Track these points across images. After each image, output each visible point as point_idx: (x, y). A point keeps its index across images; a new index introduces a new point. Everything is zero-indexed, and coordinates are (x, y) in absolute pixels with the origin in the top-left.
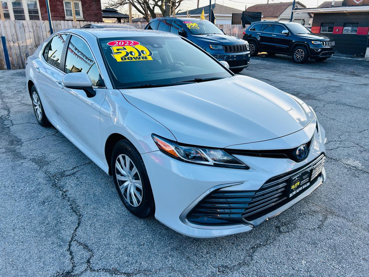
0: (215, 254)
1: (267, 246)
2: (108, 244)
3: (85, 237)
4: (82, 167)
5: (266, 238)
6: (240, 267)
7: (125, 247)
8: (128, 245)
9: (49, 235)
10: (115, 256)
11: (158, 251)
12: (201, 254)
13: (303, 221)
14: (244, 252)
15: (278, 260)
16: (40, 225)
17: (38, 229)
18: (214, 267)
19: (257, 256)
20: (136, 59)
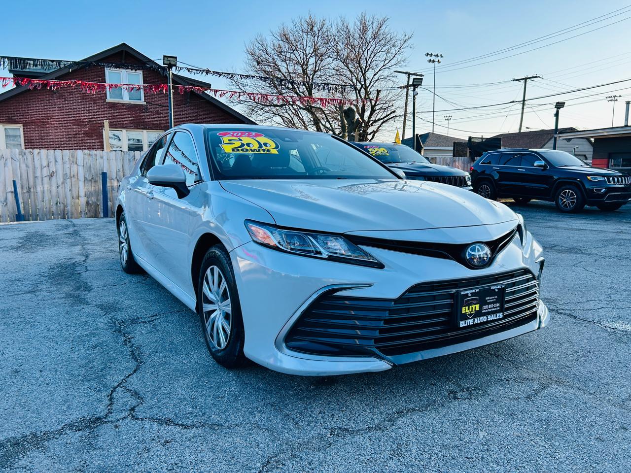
0: (333, 415)
1: (426, 412)
2: (169, 393)
3: (139, 384)
4: (165, 315)
5: (426, 403)
6: (369, 432)
7: (193, 398)
8: (198, 396)
9: (88, 379)
10: (174, 406)
11: (242, 405)
12: (310, 413)
13: (501, 388)
14: (383, 416)
15: (438, 428)
16: (79, 368)
18: (325, 428)
19: (403, 421)
20: (254, 151)
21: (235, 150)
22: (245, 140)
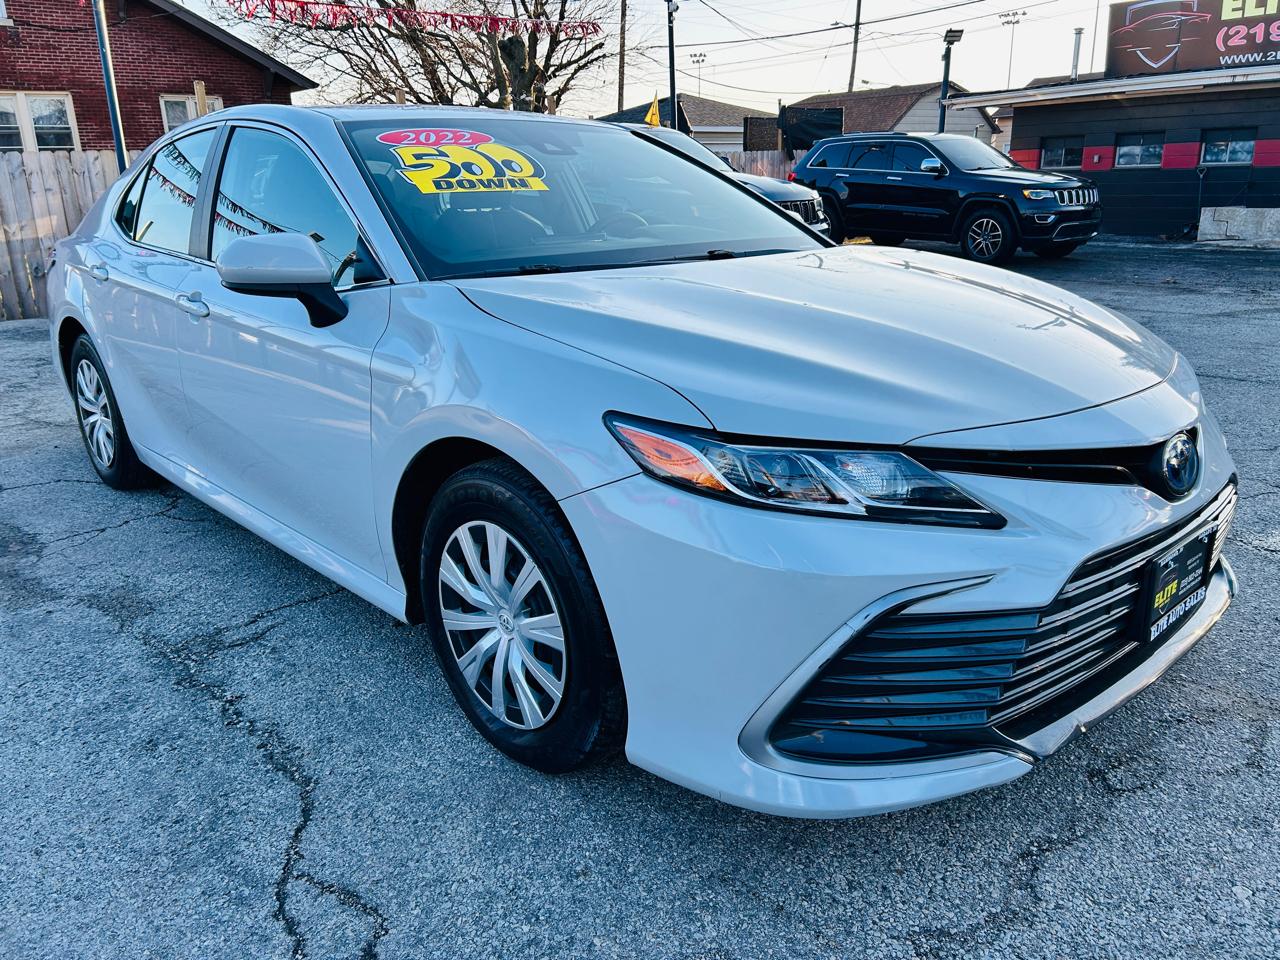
0: (884, 888)
1: (1081, 845)
2: (440, 880)
3: (341, 861)
4: (286, 612)
5: (1063, 816)
6: (998, 930)
7: (511, 887)
8: (521, 877)
9: (190, 864)
10: (476, 923)
11: (649, 891)
12: (827, 891)
13: (1183, 746)
14: (997, 874)
15: (1140, 891)
16: (144, 828)
17: (142, 843)
18: (893, 937)
19: (1050, 883)
20: (490, 186)
21: (444, 185)
22: (458, 154)
